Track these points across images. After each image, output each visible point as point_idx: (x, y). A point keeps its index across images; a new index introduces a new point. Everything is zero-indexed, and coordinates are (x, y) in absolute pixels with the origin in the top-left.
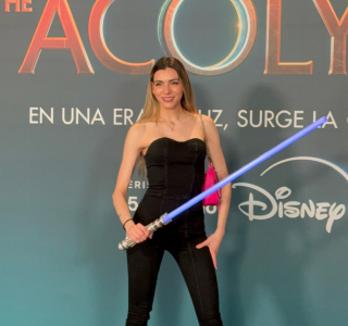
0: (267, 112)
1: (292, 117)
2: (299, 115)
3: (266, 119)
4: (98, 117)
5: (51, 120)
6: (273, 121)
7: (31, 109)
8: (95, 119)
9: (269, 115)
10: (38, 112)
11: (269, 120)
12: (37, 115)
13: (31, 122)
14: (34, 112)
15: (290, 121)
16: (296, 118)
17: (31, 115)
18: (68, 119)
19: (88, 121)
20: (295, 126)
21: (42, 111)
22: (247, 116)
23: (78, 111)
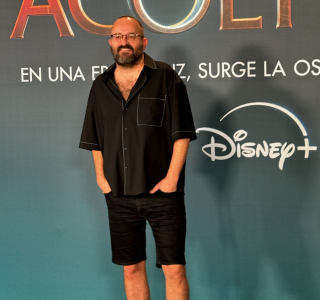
0: (223, 64)
1: (245, 67)
2: (251, 66)
3: (223, 70)
4: (79, 74)
5: (40, 78)
6: (230, 71)
7: (22, 69)
8: (76, 76)
9: (226, 67)
10: (28, 71)
11: (226, 71)
12: (28, 74)
13: (23, 81)
14: (25, 71)
15: (244, 70)
16: (249, 68)
17: (23, 74)
18: (54, 77)
19: (70, 78)
20: (249, 75)
21: (31, 70)
22: (207, 68)
23: (62, 70)
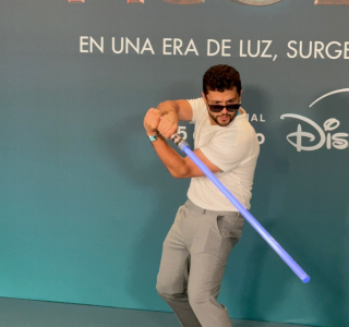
0: (316, 43)
1: (342, 48)
2: (348, 47)
3: (316, 50)
4: (148, 46)
5: (101, 49)
6: (323, 52)
7: (82, 38)
8: (144, 49)
9: (319, 46)
10: (88, 41)
11: (319, 51)
12: (87, 44)
13: (82, 51)
14: (84, 41)
15: (340, 52)
16: (346, 50)
17: (82, 44)
18: (118, 48)
19: (137, 50)
20: (345, 57)
21: (92, 40)
22: (297, 47)
23: (128, 41)
